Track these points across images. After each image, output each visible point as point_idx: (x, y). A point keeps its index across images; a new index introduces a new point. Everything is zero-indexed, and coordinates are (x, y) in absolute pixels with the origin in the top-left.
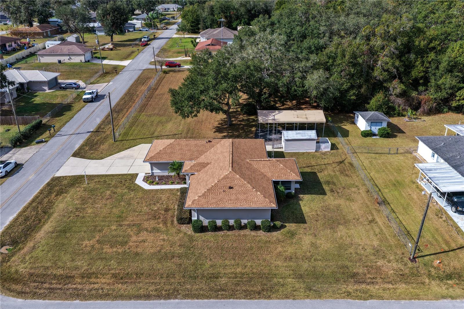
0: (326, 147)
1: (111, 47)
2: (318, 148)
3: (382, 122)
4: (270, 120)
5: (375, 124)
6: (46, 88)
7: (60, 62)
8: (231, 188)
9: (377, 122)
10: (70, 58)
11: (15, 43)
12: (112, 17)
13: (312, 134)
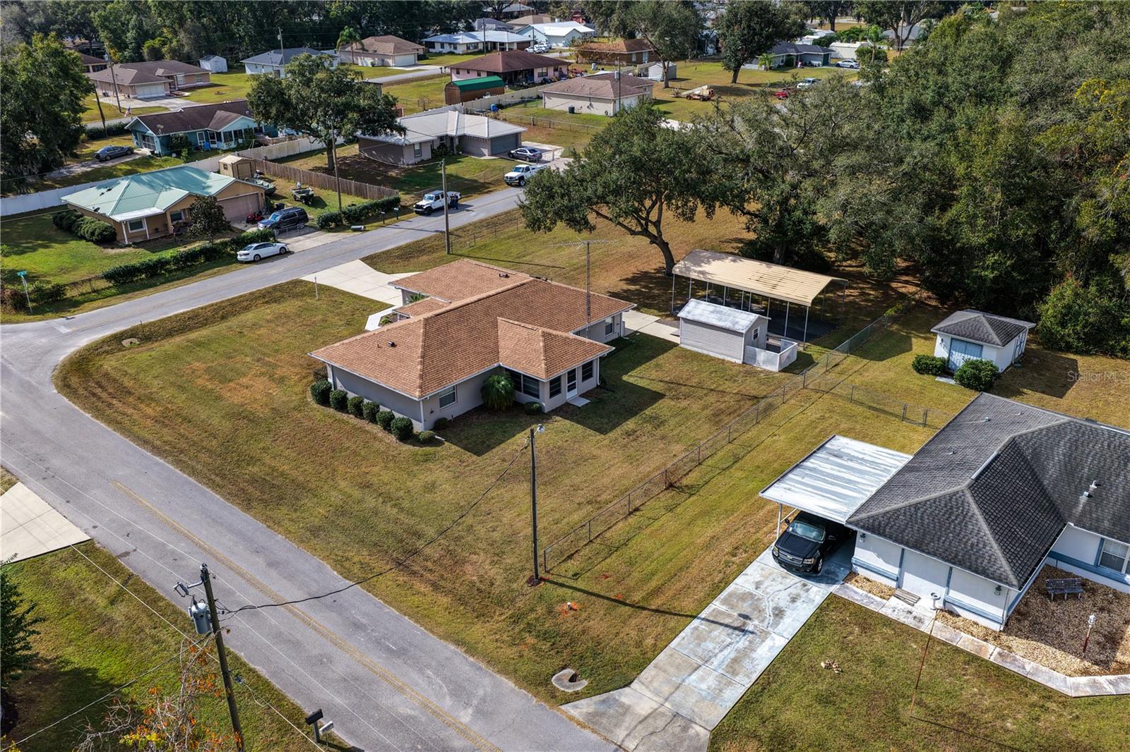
0: (768, 362)
1: (706, 93)
2: (748, 359)
3: (982, 346)
4: (695, 272)
5: (963, 346)
6: (486, 151)
7: (572, 110)
8: (393, 345)
9: (967, 342)
10: (591, 105)
11: (556, 70)
12: (744, 29)
13: (744, 320)
